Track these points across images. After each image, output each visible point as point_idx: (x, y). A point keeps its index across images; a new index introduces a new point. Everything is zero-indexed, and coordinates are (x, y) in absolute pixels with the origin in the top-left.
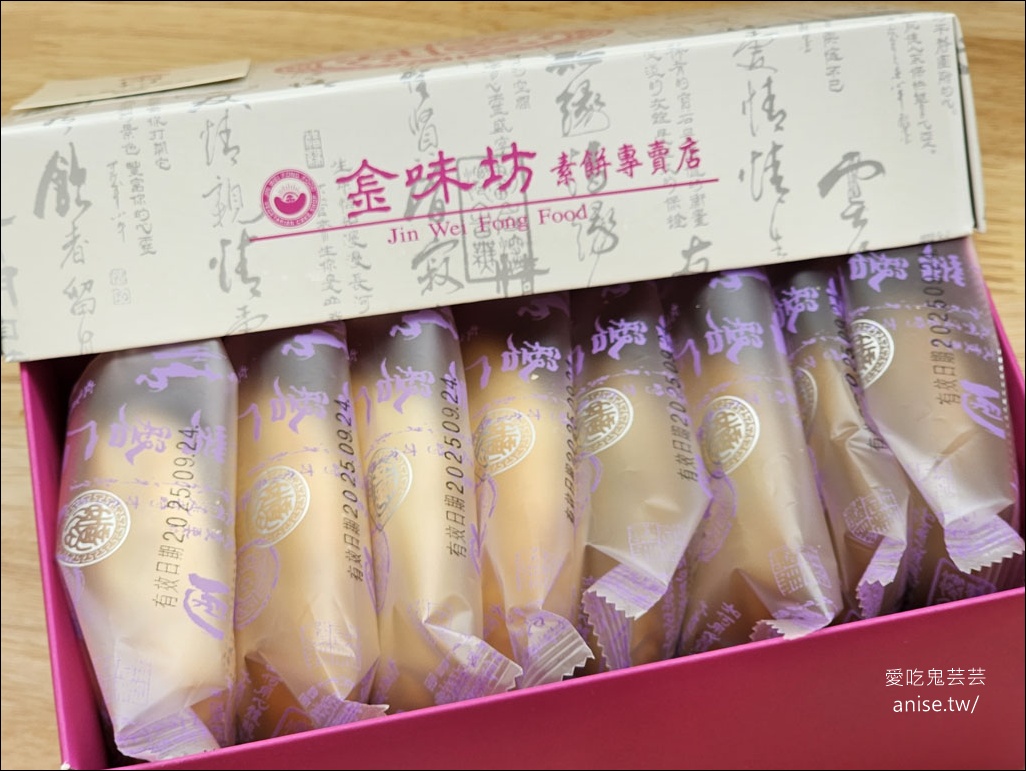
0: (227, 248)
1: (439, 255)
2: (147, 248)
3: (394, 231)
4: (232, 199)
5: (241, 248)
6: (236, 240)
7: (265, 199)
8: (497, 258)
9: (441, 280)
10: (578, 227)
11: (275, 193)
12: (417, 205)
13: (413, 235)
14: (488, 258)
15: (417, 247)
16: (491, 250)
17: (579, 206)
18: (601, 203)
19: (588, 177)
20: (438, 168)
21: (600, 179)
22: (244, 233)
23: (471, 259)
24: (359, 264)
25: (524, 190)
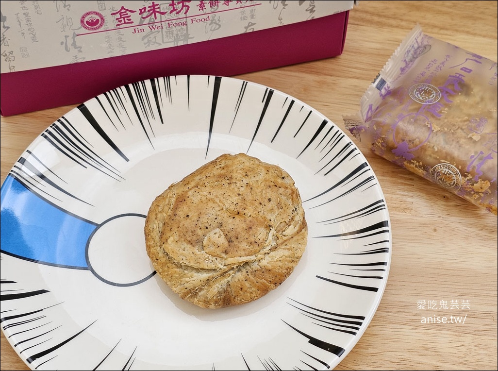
0: (68, 39)
1: (152, 36)
2: (34, 40)
3: (135, 29)
4: (68, 22)
5: (73, 38)
6: (71, 36)
7: (82, 22)
8: (175, 35)
9: (153, 43)
10: (206, 24)
11: (86, 19)
12: (144, 20)
13: (142, 30)
14: (171, 36)
15: (144, 34)
16: (172, 33)
17: (207, 17)
18: (215, 15)
19: (211, 7)
20: (152, 8)
21: (216, 7)
22: (74, 33)
23: (164, 36)
24: (121, 40)
25: (185, 13)
